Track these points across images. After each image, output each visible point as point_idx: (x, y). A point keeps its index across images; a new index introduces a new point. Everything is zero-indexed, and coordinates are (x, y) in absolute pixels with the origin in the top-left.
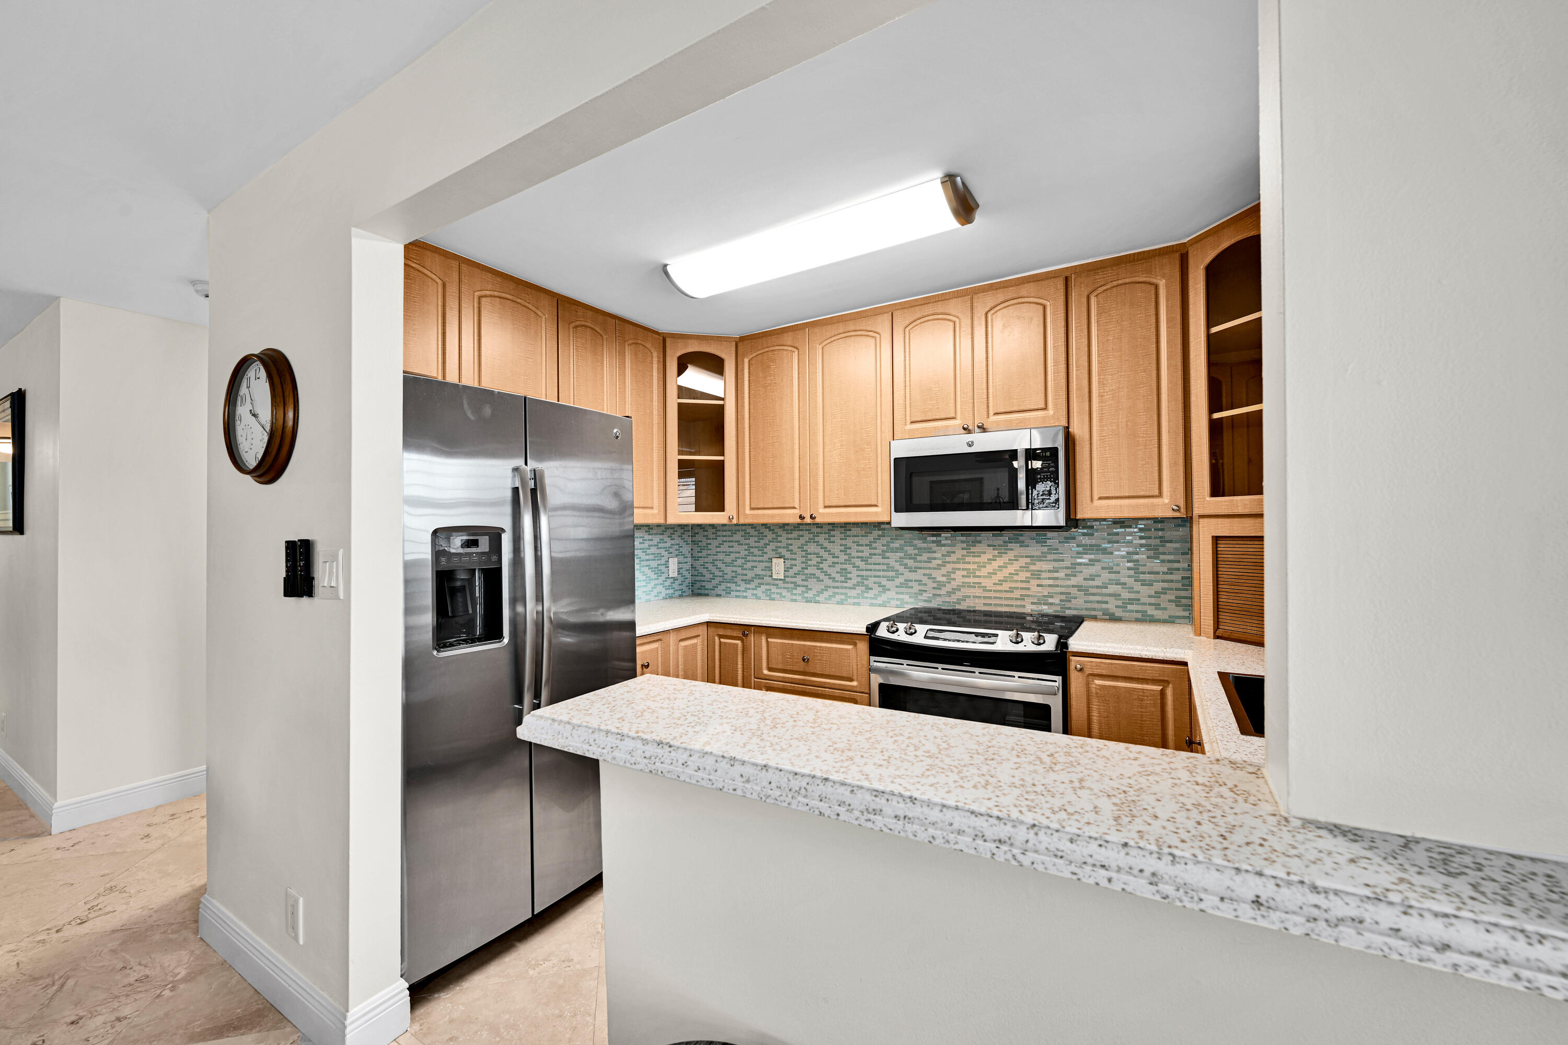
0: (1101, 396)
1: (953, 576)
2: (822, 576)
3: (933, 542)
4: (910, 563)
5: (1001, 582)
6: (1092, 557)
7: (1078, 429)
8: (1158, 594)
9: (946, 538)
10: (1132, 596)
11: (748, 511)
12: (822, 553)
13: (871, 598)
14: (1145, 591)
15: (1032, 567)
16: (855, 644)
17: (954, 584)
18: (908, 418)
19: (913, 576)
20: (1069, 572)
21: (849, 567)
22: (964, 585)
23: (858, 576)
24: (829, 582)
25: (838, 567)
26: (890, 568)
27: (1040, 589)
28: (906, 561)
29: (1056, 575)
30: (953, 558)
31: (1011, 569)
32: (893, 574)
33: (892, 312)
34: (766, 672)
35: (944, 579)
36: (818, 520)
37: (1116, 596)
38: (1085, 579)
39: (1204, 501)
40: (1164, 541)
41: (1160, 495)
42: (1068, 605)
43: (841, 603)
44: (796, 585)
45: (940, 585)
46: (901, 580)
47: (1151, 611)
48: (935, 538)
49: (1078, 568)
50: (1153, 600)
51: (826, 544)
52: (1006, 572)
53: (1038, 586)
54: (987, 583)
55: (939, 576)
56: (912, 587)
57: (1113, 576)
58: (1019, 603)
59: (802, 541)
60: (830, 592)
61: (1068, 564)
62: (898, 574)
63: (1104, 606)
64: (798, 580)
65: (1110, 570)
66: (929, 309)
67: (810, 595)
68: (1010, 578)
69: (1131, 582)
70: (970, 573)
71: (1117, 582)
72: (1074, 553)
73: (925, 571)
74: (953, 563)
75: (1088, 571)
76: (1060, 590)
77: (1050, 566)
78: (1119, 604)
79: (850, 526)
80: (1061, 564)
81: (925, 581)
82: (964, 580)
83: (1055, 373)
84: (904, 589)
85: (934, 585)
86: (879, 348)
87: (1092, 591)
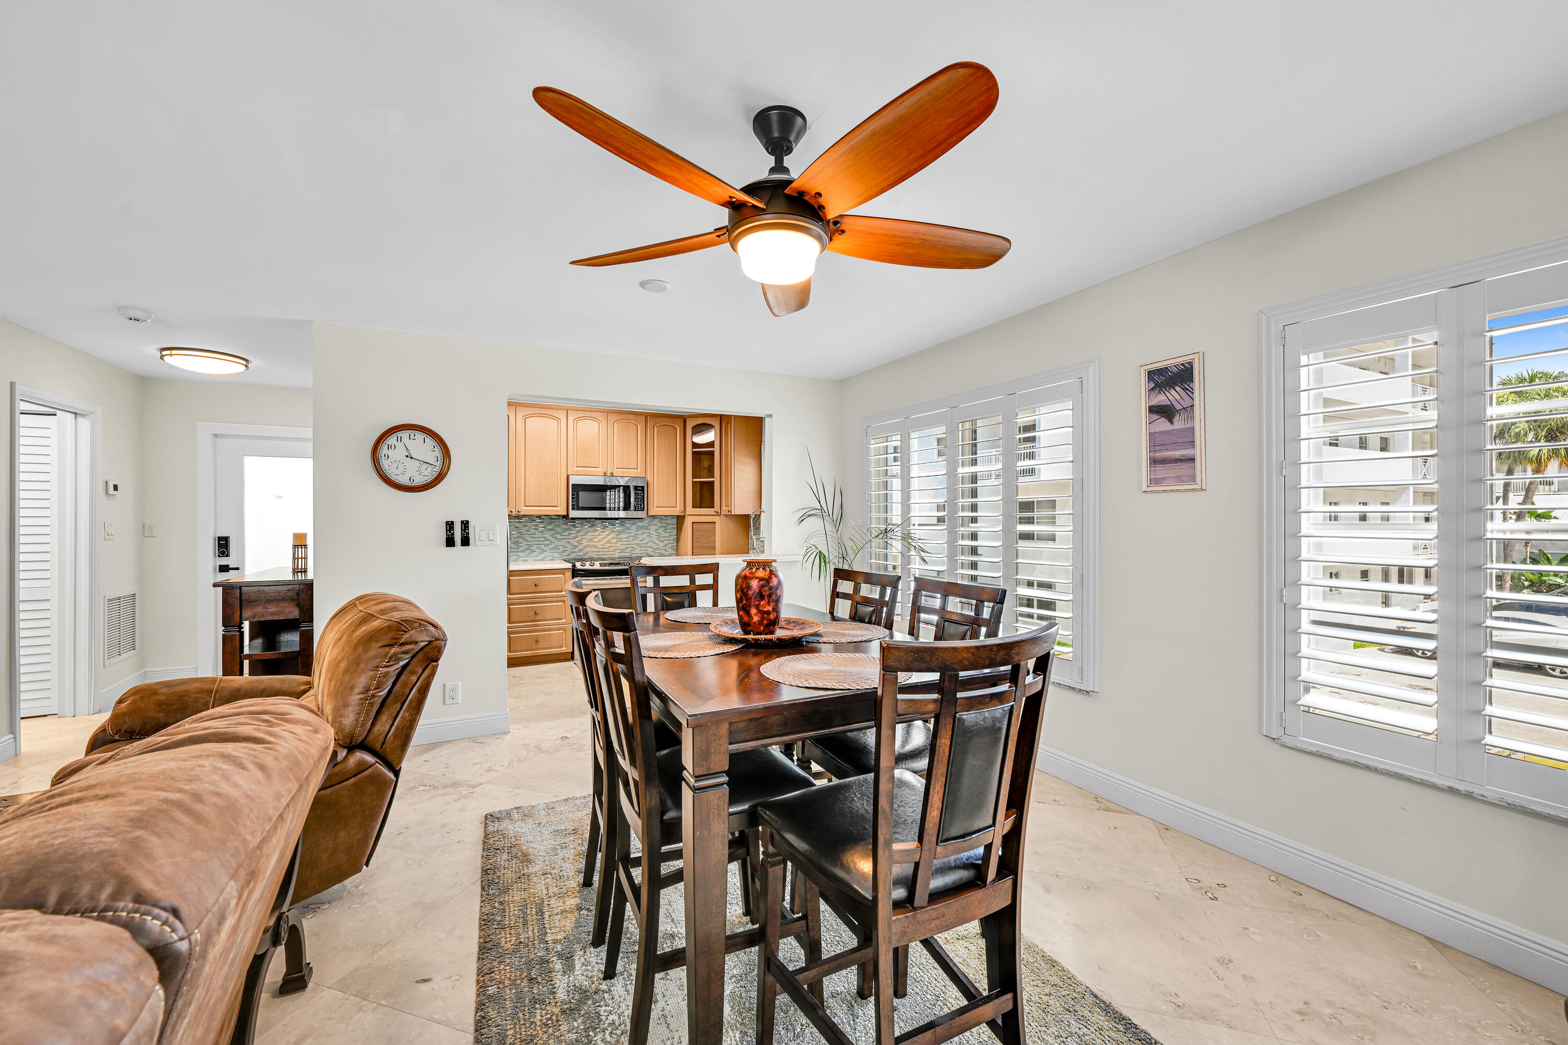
0: (657, 466)
1: (582, 542)
3: (572, 525)
5: (604, 544)
6: (642, 531)
7: (649, 478)
8: (666, 546)
9: (579, 523)
10: (657, 547)
14: (662, 544)
15: (618, 537)
16: (564, 574)
17: (582, 546)
18: (575, 464)
19: (560, 543)
20: (634, 538)
21: (520, 540)
22: (587, 546)
23: (526, 545)
26: (546, 539)
28: (555, 535)
30: (582, 533)
32: (548, 542)
33: (566, 410)
35: (577, 544)
36: (521, 513)
37: (651, 547)
39: (690, 510)
40: (668, 524)
41: (676, 507)
42: (633, 552)
45: (575, 547)
46: (553, 545)
47: (663, 552)
48: (572, 523)
49: (638, 536)
50: (664, 548)
52: (607, 539)
53: (621, 544)
54: (599, 545)
55: (574, 542)
56: (559, 549)
57: (650, 539)
58: (613, 553)
61: (633, 534)
62: (551, 542)
63: (647, 552)
65: (649, 536)
66: (587, 414)
68: (609, 542)
69: (656, 541)
70: (591, 540)
71: (652, 542)
72: (636, 530)
73: (566, 540)
74: (582, 535)
75: (641, 537)
76: (630, 546)
77: (626, 536)
78: (652, 550)
79: (539, 517)
80: (630, 535)
81: (567, 545)
82: (587, 544)
83: (641, 455)
84: (555, 551)
85: (572, 547)
86: (559, 425)
87: (642, 545)
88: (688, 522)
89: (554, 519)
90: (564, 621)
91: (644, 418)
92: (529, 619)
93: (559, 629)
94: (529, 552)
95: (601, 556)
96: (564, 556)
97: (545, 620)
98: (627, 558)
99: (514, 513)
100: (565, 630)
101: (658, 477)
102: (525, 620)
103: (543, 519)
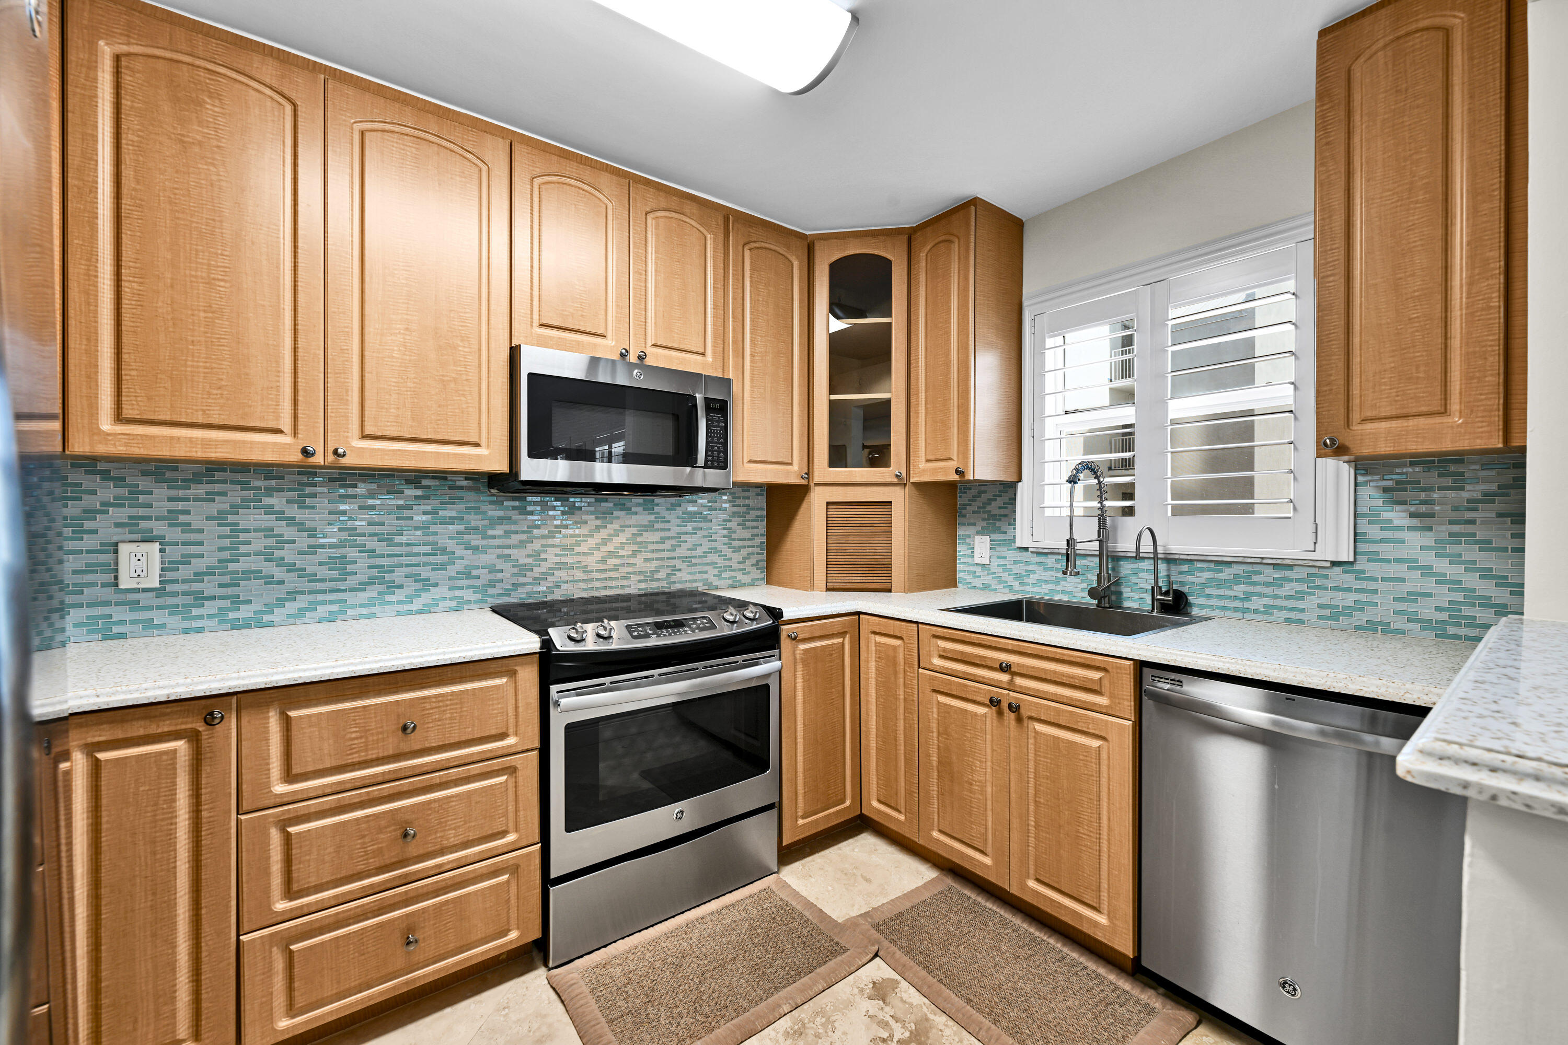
1: (543, 556)
2: (280, 574)
3: (514, 508)
4: (476, 540)
5: (604, 560)
7: (735, 382)
8: (744, 560)
10: (727, 563)
11: (106, 424)
12: (281, 527)
13: (399, 602)
14: (737, 557)
15: (639, 539)
16: (512, 674)
17: (543, 568)
18: (536, 317)
19: (479, 559)
20: (674, 542)
21: (352, 553)
22: (558, 567)
23: (370, 567)
24: (303, 584)
25: (322, 555)
26: (437, 549)
27: (648, 564)
28: (466, 537)
29: (661, 546)
30: (544, 531)
32: (444, 558)
33: (513, 142)
34: (280, 788)
35: (530, 561)
37: (713, 564)
38: (689, 549)
39: (822, 470)
41: (792, 463)
42: (673, 579)
43: (332, 618)
44: (201, 598)
45: (524, 569)
46: (460, 565)
47: (739, 576)
48: (517, 503)
49: (683, 537)
50: (741, 566)
51: (293, 511)
52: (610, 547)
53: (646, 560)
54: (590, 562)
55: (522, 556)
56: (478, 577)
57: (713, 544)
58: (625, 583)
59: (221, 504)
60: (302, 601)
61: (672, 534)
62: (454, 558)
64: (209, 587)
65: (709, 538)
67: (245, 612)
68: (614, 554)
69: (725, 550)
70: (568, 550)
71: (713, 550)
72: (679, 521)
73: (499, 552)
74: (543, 537)
75: (691, 540)
76: (666, 563)
77: (657, 536)
78: (716, 571)
79: (418, 478)
80: (667, 534)
81: (500, 565)
82: (558, 560)
83: (715, 317)
84: (464, 582)
85: (515, 570)
87: (694, 561)
88: (818, 499)
89: (461, 488)
90: (511, 837)
91: (720, 221)
92: (374, 862)
93: (495, 873)
94: (382, 587)
95: (595, 594)
96: (492, 596)
97: (442, 852)
98: (657, 594)
99: (318, 459)
100: (514, 869)
101: (752, 380)
102: (361, 867)
103: (428, 487)
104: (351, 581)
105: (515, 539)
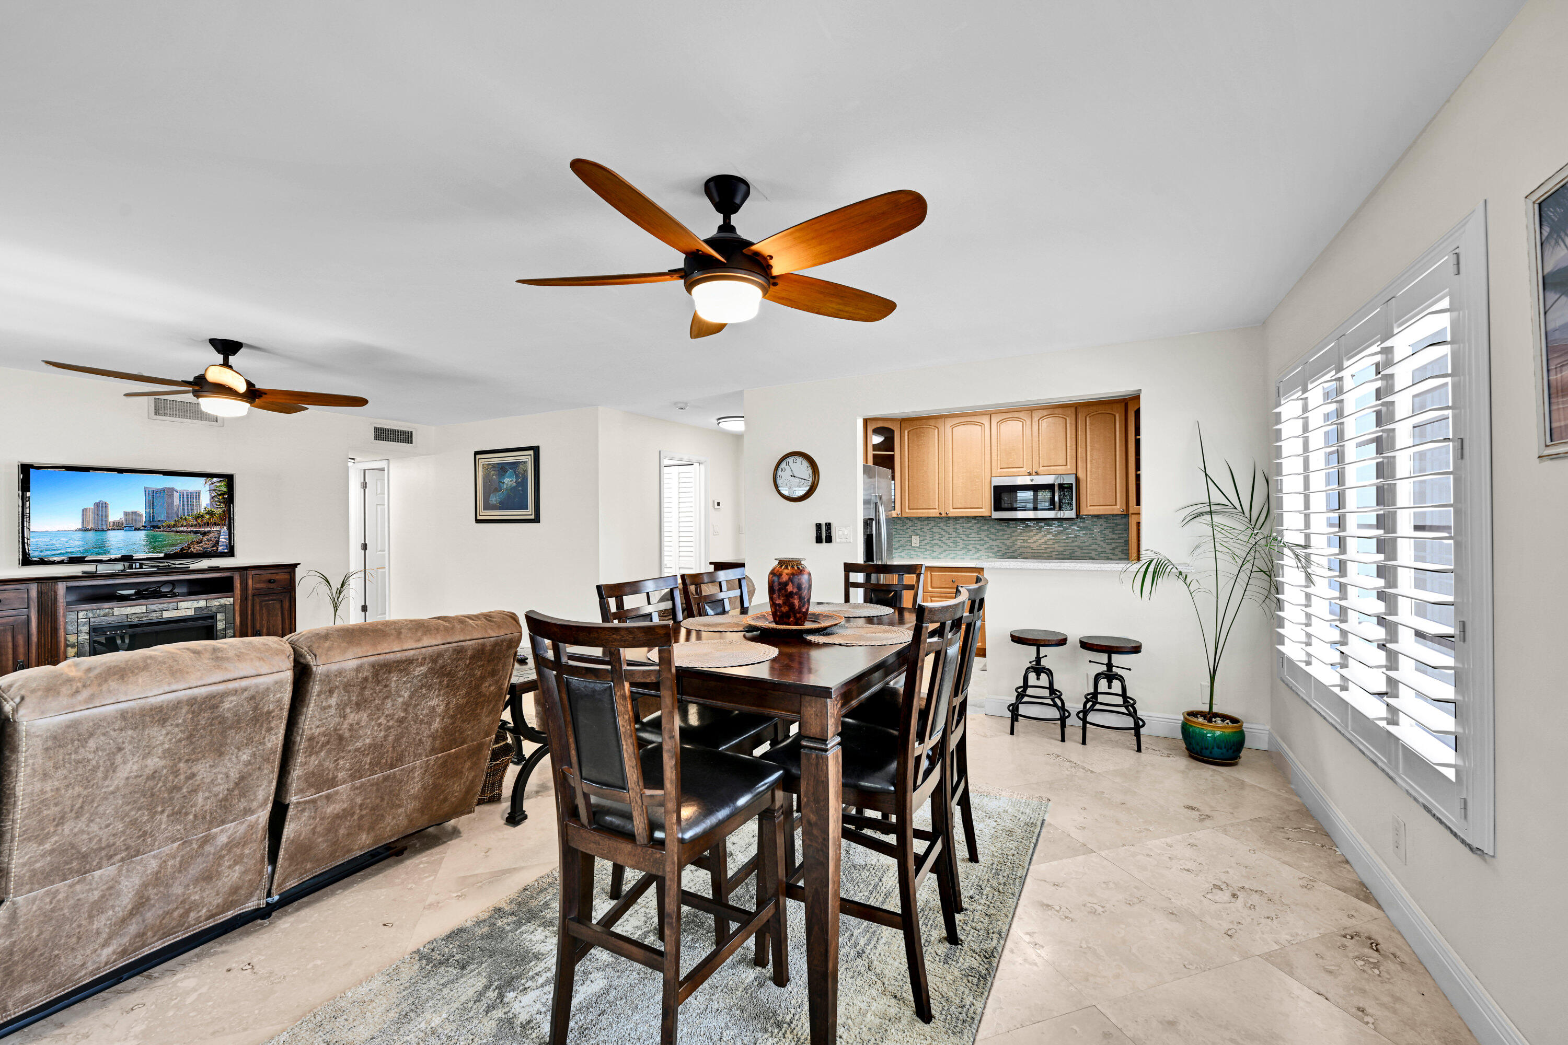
0: (1091, 461)
1: (1016, 543)
2: (942, 545)
3: (1005, 526)
4: (993, 537)
5: (1040, 545)
6: (1086, 530)
7: (1081, 475)
8: (1114, 549)
9: (1012, 524)
10: (1102, 550)
11: (907, 510)
12: (942, 531)
14: (1109, 547)
15: (1056, 538)
17: (1016, 547)
18: (999, 466)
19: (994, 543)
20: (1073, 539)
21: (958, 540)
22: (1022, 547)
24: (947, 548)
25: (952, 540)
26: (981, 539)
27: (1060, 548)
28: (990, 536)
29: (1067, 541)
30: (1016, 534)
31: (1046, 538)
32: (983, 542)
33: (991, 414)
34: (930, 589)
35: (1011, 544)
36: (949, 515)
37: (1095, 550)
38: (1081, 542)
39: (1133, 507)
40: (1117, 524)
41: (1116, 505)
42: (1074, 554)
44: (926, 550)
45: (1009, 547)
46: (988, 545)
49: (1078, 538)
50: (1112, 552)
51: (945, 528)
52: (1043, 541)
53: (1059, 546)
54: (1034, 546)
55: (1008, 542)
56: (994, 549)
57: (1094, 541)
59: (930, 526)
60: (947, 553)
61: (1073, 536)
62: (986, 542)
63: (1090, 555)
64: (928, 547)
65: (1093, 538)
66: (1010, 415)
67: (935, 554)
68: (1045, 543)
69: (1102, 543)
70: (1025, 541)
71: (1097, 544)
72: (1076, 531)
73: (1001, 541)
74: (1016, 536)
75: (1082, 539)
76: (1069, 548)
77: (1064, 537)
78: (1097, 553)
79: (975, 518)
80: (1070, 536)
81: (1001, 545)
82: (1022, 545)
83: (1071, 449)
84: (989, 550)
85: (1006, 547)
86: (983, 431)
87: (1084, 548)
88: (1132, 521)
89: (984, 520)
91: (1073, 410)
94: (966, 551)
96: (998, 555)
99: (944, 515)
101: (1091, 472)
103: (976, 520)
104: (959, 548)
105: (1006, 537)
